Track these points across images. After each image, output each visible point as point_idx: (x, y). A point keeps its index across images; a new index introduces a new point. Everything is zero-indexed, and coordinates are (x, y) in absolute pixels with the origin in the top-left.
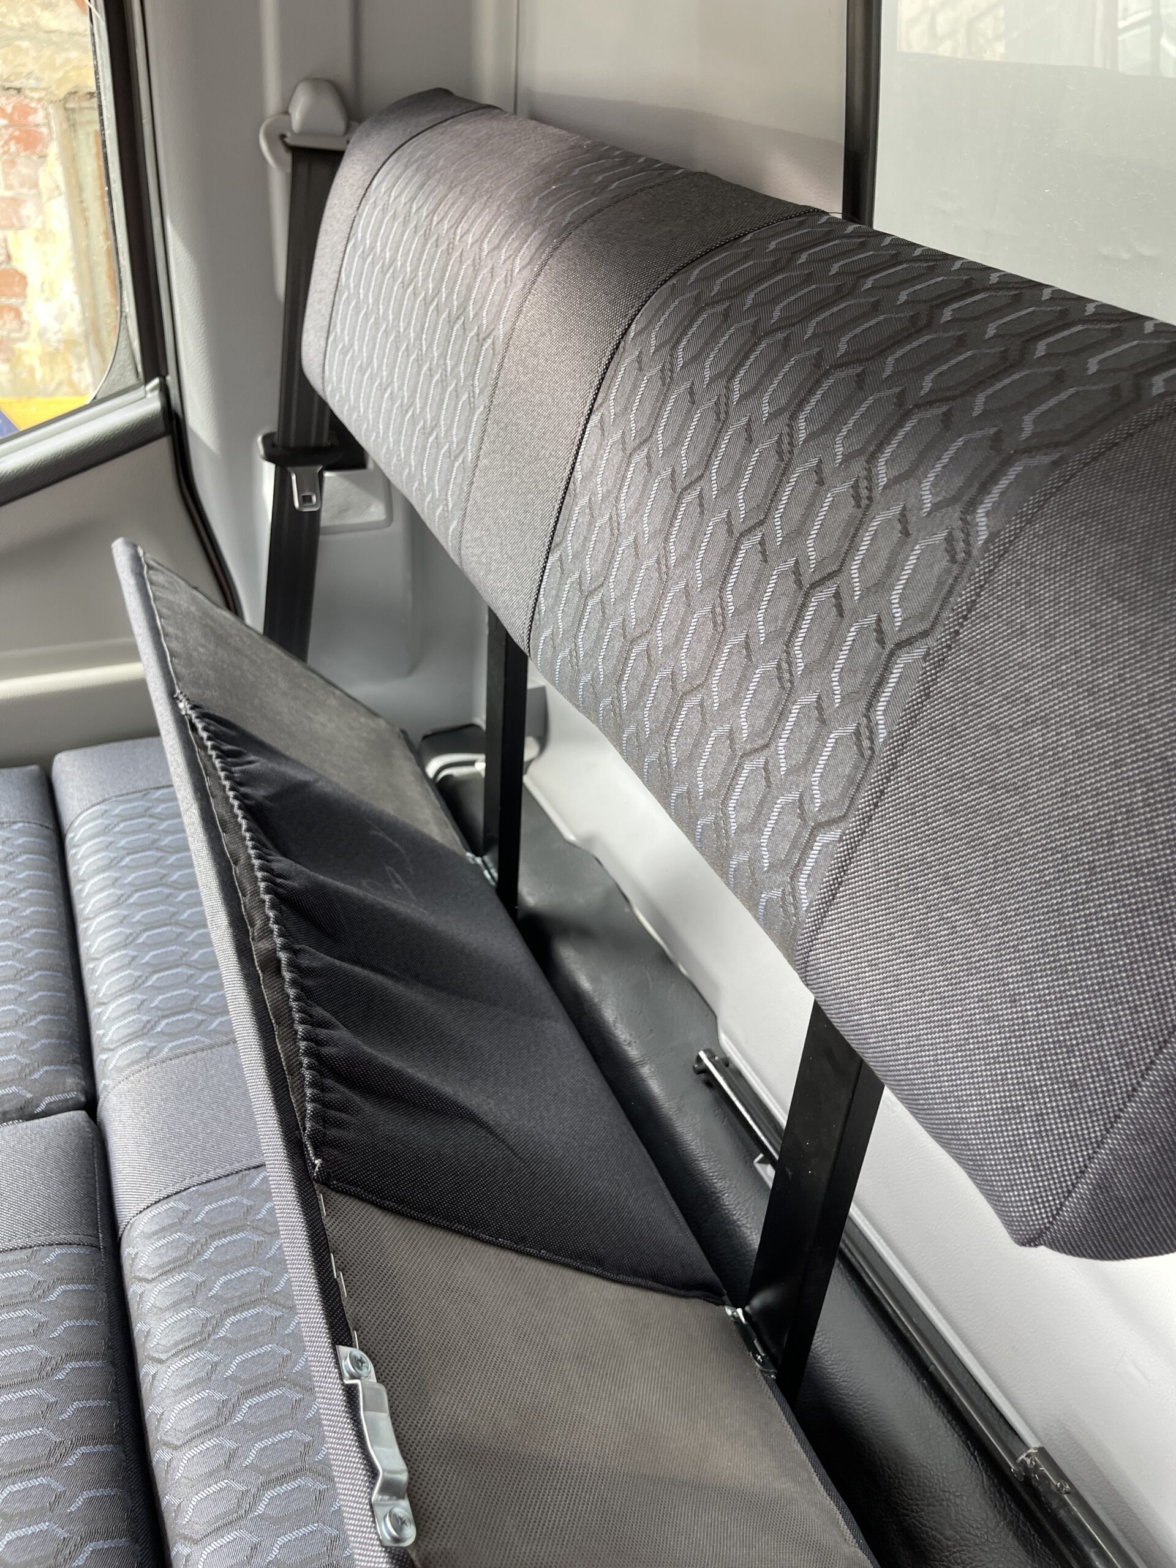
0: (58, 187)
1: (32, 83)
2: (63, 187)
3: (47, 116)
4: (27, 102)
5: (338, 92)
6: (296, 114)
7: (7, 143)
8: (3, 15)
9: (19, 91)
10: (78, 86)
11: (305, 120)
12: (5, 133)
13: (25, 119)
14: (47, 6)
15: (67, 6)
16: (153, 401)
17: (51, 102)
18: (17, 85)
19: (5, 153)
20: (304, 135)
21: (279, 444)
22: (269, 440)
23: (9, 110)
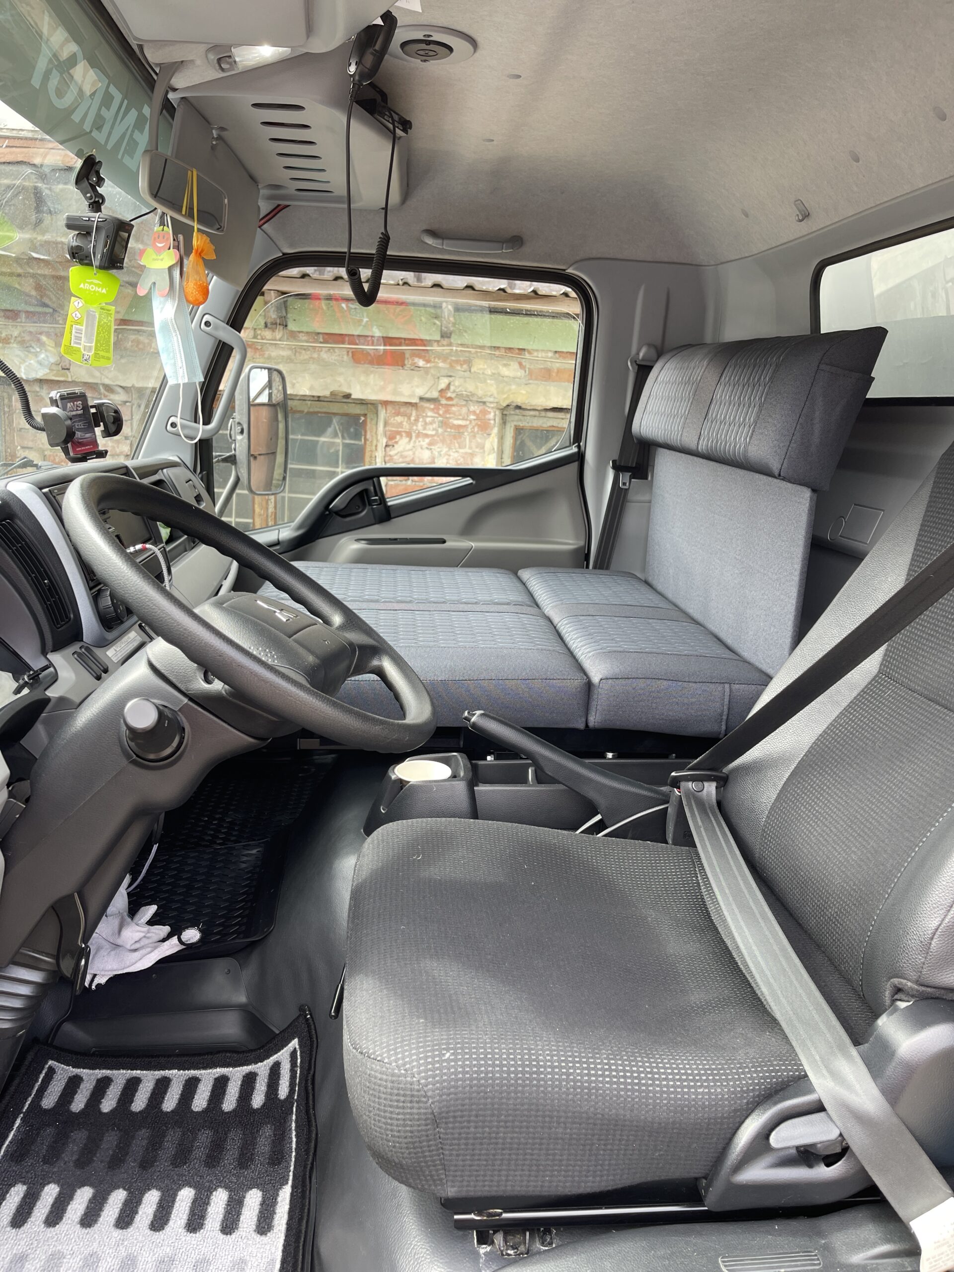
0: (494, 449)
1: (491, 399)
2: (496, 449)
3: (495, 415)
4: (487, 408)
5: (655, 347)
6: (641, 355)
7: (473, 427)
8: (484, 369)
9: (484, 403)
10: (512, 402)
11: (644, 356)
12: (474, 423)
13: (484, 416)
14: (505, 365)
15: (515, 365)
16: (574, 449)
17: (498, 409)
18: (484, 400)
19: (472, 432)
20: (643, 360)
21: (618, 464)
22: (614, 462)
23: (478, 412)
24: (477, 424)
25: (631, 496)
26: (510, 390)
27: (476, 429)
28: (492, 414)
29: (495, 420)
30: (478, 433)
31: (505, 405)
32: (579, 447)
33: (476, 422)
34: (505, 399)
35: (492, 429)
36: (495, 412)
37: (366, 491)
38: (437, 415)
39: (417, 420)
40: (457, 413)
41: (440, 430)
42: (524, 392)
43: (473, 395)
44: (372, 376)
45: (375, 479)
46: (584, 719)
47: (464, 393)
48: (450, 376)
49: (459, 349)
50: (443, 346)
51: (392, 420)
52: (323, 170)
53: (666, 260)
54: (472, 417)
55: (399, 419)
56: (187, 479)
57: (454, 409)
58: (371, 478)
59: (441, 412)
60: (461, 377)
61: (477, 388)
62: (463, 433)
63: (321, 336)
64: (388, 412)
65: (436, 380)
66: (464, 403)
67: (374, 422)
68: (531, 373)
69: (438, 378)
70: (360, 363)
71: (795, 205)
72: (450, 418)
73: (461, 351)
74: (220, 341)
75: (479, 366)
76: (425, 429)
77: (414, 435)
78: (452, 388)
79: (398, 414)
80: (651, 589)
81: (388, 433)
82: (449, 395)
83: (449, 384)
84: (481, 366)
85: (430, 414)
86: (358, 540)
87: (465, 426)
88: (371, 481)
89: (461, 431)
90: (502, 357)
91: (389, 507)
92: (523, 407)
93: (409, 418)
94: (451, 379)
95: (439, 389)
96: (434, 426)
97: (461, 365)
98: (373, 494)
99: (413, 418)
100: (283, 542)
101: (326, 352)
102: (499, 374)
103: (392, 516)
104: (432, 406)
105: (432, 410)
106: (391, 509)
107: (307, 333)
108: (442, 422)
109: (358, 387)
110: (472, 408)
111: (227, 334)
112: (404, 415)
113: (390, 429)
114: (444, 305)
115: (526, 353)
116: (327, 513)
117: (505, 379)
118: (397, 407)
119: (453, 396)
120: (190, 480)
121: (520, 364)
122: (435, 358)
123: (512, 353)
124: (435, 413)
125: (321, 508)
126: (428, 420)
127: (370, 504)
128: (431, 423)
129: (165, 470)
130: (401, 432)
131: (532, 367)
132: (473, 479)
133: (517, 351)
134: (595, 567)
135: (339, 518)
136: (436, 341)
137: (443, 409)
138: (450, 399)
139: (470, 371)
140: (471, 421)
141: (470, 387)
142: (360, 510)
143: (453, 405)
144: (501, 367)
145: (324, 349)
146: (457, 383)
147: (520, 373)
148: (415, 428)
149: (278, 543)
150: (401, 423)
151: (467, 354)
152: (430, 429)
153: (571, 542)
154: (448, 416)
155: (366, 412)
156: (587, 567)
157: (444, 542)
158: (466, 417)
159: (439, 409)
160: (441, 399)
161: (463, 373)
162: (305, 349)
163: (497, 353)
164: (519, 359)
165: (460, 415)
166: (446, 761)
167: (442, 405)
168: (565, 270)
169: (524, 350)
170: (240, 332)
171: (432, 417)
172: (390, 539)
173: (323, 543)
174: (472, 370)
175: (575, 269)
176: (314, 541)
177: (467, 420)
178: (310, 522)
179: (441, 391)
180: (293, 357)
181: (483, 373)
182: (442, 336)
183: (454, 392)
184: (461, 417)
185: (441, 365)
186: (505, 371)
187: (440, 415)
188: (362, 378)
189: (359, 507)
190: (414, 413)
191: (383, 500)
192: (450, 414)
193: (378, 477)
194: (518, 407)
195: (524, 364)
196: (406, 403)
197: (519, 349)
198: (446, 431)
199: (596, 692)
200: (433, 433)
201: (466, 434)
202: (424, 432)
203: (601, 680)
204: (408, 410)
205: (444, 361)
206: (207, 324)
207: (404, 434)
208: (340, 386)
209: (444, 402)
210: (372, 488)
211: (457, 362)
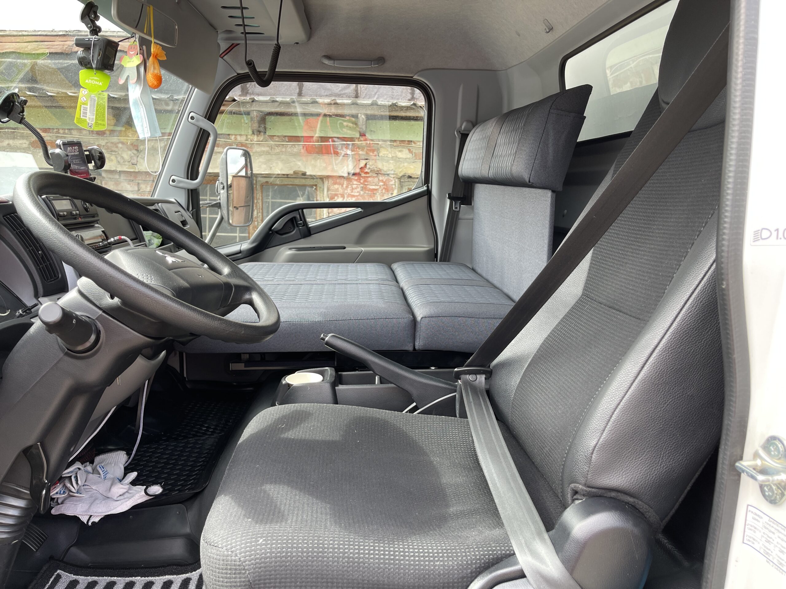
1: (392, 172)
3: (395, 182)
4: (390, 178)
5: (472, 122)
6: (463, 127)
7: (382, 190)
8: (387, 154)
9: (388, 175)
10: (405, 173)
11: (465, 128)
12: (382, 187)
13: (389, 183)
14: (400, 151)
15: (406, 151)
16: (425, 188)
17: (397, 178)
18: (388, 173)
19: (381, 193)
20: (464, 130)
21: (451, 195)
22: (449, 194)
23: (384, 180)
24: (384, 188)
25: (461, 215)
26: (404, 166)
27: (384, 191)
28: (393, 181)
29: (395, 185)
30: (385, 193)
31: (401, 175)
32: (428, 186)
33: (384, 186)
34: (401, 172)
35: (393, 191)
36: (395, 180)
37: (295, 218)
38: (359, 183)
39: (347, 187)
40: (372, 182)
41: (362, 193)
42: (412, 167)
43: (380, 170)
44: (318, 161)
45: (300, 211)
46: (412, 344)
47: (375, 169)
48: (367, 159)
49: (371, 142)
50: (361, 141)
51: (332, 188)
52: (253, 18)
53: (475, 68)
54: (381, 184)
55: (336, 186)
56: (177, 210)
57: (369, 179)
58: (298, 210)
59: (362, 181)
60: (373, 160)
61: (383, 165)
62: (376, 193)
63: (287, 138)
64: (330, 182)
65: (358, 162)
66: (376, 175)
67: (321, 189)
68: (415, 156)
69: (359, 160)
70: (311, 153)
71: (544, 23)
72: (368, 185)
73: (373, 143)
74: (201, 129)
75: (383, 152)
76: (352, 192)
77: (346, 196)
78: (368, 166)
79: (335, 183)
80: (474, 273)
81: (330, 195)
82: (366, 170)
83: (366, 164)
84: (386, 153)
85: (355, 182)
86: (290, 249)
87: (376, 190)
88: (297, 212)
89: (375, 192)
90: (397, 146)
91: (310, 227)
92: (413, 176)
93: (342, 186)
94: (367, 161)
95: (360, 167)
96: (358, 190)
97: (373, 152)
98: (299, 220)
99: (345, 186)
100: (243, 251)
101: (290, 147)
102: (396, 156)
103: (312, 233)
104: (356, 178)
105: (356, 180)
106: (311, 229)
107: (278, 136)
108: (363, 187)
109: (310, 168)
110: (381, 178)
111: (205, 124)
112: (339, 184)
113: (331, 192)
114: (359, 115)
115: (413, 143)
116: (271, 232)
117: (401, 160)
118: (335, 179)
119: (369, 171)
120: (179, 212)
121: (409, 150)
122: (356, 148)
123: (404, 144)
124: (359, 182)
125: (267, 229)
126: (354, 186)
127: (298, 226)
128: (356, 188)
129: (160, 204)
130: (338, 194)
131: (417, 151)
132: (362, 209)
133: (407, 142)
134: (440, 261)
135: (279, 236)
136: (356, 138)
137: (363, 180)
138: (366, 173)
139: (379, 156)
140: (380, 186)
141: (380, 165)
142: (292, 230)
143: (369, 177)
144: (397, 153)
145: (289, 146)
146: (371, 163)
147: (409, 156)
148: (346, 191)
149: (240, 252)
150: (338, 188)
151: (376, 145)
152: (355, 192)
153: (425, 246)
154: (366, 183)
155: (316, 183)
156: (437, 261)
157: (344, 248)
158: (377, 184)
159: (360, 179)
160: (361, 173)
161: (374, 157)
162: (277, 146)
163: (395, 144)
164: (408, 147)
165: (374, 183)
166: (322, 373)
167: (362, 177)
168: (412, 77)
169: (411, 141)
170: (214, 123)
171: (356, 184)
172: (310, 247)
173: (269, 252)
174: (380, 155)
175: (418, 76)
176: (263, 250)
177: (378, 185)
178: (260, 239)
179: (361, 168)
180: (270, 151)
181: (387, 157)
182: (360, 135)
183: (369, 169)
184: (374, 184)
185: (361, 152)
186: (400, 155)
187: (361, 183)
188: (313, 162)
189: (291, 228)
190: (345, 183)
191: (305, 223)
192: (367, 182)
193: (302, 209)
194: (410, 177)
195: (412, 150)
196: (340, 177)
197: (408, 141)
198: (365, 193)
199: (419, 326)
200: (358, 194)
201: (378, 194)
202: (352, 194)
203: (422, 318)
204: (342, 181)
205: (363, 150)
206: (192, 118)
207: (340, 196)
208: (299, 168)
209: (363, 175)
210: (298, 216)
211: (370, 150)
